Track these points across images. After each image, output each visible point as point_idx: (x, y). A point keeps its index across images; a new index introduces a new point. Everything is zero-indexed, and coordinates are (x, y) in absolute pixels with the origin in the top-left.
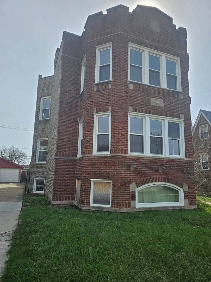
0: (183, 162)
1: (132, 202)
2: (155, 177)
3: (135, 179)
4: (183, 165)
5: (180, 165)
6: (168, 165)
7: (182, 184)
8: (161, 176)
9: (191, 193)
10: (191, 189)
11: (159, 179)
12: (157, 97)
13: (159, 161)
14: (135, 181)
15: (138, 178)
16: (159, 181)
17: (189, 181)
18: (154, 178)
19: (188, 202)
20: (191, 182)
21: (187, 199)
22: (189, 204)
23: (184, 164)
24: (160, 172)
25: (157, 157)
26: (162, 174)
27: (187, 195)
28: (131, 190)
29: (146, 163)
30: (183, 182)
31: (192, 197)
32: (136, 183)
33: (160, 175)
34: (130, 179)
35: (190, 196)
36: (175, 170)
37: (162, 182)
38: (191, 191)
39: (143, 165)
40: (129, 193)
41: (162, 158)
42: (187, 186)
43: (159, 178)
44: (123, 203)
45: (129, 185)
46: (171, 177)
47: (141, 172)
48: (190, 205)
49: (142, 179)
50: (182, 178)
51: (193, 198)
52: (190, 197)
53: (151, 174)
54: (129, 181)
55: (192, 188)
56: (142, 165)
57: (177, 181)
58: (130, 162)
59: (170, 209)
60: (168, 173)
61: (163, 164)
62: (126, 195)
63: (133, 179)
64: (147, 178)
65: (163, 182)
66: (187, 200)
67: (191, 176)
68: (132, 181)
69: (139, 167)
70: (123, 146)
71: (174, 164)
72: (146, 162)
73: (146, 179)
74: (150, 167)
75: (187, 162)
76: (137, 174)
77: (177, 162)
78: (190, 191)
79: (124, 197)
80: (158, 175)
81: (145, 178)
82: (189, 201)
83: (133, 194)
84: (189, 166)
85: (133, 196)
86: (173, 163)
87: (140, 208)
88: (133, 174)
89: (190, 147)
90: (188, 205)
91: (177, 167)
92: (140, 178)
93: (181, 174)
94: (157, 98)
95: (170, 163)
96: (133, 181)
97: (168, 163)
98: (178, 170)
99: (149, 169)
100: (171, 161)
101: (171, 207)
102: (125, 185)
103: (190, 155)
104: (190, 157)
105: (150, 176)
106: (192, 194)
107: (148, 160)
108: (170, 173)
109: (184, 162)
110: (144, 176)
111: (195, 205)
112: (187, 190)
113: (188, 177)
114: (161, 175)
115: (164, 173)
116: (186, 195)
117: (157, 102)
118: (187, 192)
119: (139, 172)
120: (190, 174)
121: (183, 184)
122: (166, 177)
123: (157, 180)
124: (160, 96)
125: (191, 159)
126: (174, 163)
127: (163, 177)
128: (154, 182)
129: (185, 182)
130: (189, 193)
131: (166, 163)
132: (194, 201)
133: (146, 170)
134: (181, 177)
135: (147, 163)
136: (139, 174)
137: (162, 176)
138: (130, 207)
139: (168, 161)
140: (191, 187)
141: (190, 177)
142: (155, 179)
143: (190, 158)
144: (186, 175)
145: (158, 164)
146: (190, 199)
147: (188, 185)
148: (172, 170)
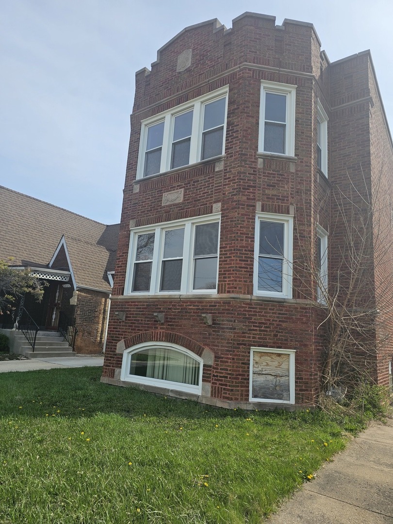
0: (209, 302)
1: (117, 370)
2: (152, 332)
3: (125, 335)
4: (208, 309)
5: (203, 309)
6: (178, 309)
7: (200, 349)
8: (162, 331)
9: (219, 371)
10: (221, 361)
11: (159, 336)
12: (175, 187)
13: (164, 302)
14: (124, 338)
15: (129, 332)
16: (158, 340)
17: (218, 342)
18: (150, 334)
19: (210, 390)
20: (222, 346)
21: (210, 382)
22: (212, 395)
23: (210, 306)
24: (162, 324)
25: (159, 297)
26: (165, 327)
27: (210, 374)
28: (117, 351)
29: (143, 308)
30: (205, 345)
31: (222, 380)
32: (125, 341)
33: (161, 328)
34: (119, 334)
35: (217, 376)
36: (189, 319)
37: (162, 341)
38: (221, 365)
39: (140, 311)
40: (116, 355)
41: (167, 297)
42: (213, 356)
43: (159, 333)
44: (106, 369)
45: (117, 343)
46: (180, 333)
47: (134, 323)
48: (215, 396)
49: (134, 335)
50: (202, 336)
51: (223, 383)
52: (215, 380)
53: (148, 327)
54: (118, 337)
55: (224, 360)
56: (137, 311)
57: (190, 341)
58: (122, 308)
59: (171, 394)
60: (177, 326)
61: (170, 309)
62: (111, 357)
63: (122, 335)
64: (141, 332)
65: (165, 341)
66: (209, 386)
67: (224, 332)
68: (121, 338)
69: (133, 314)
70: (117, 283)
71: (189, 307)
72: (144, 305)
73: (139, 335)
74: (149, 314)
75: (219, 303)
76: (130, 326)
77: (196, 304)
78: (217, 365)
79: (109, 360)
80: (159, 328)
81: (139, 333)
82: (212, 387)
83: (118, 358)
84: (223, 310)
85: (119, 361)
86: (189, 305)
87: (124, 382)
88: (125, 326)
89: (229, 268)
90: (209, 395)
91: (196, 313)
92: (132, 332)
93: (201, 327)
94: (174, 190)
95: (183, 306)
96: (123, 336)
97: (179, 306)
98: (196, 319)
99: (146, 318)
100: (184, 302)
101: (172, 391)
102: (112, 343)
103: (227, 286)
104: (227, 290)
105: (146, 330)
106: (222, 373)
107: (146, 302)
108: (181, 326)
109: (212, 302)
110: (138, 330)
111: (225, 400)
112: (211, 362)
113: (218, 335)
114: (163, 328)
115: (169, 325)
116: (208, 374)
117: (174, 197)
118: (210, 366)
119: (132, 323)
120: (223, 328)
121: (203, 349)
122: (171, 333)
123: (154, 337)
124: (180, 184)
125: (228, 294)
126: (191, 305)
127: (166, 333)
128: (150, 341)
129: (208, 345)
130: (215, 370)
131: (175, 305)
132: (224, 389)
133: (142, 320)
134: (200, 334)
135: (145, 308)
136: (131, 326)
137: (164, 331)
138: (113, 377)
139: (179, 302)
140: (222, 358)
141: (221, 335)
142: (152, 335)
143: (224, 293)
144: (213, 331)
145: (160, 308)
146: (216, 384)
147: (216, 353)
148: (185, 319)
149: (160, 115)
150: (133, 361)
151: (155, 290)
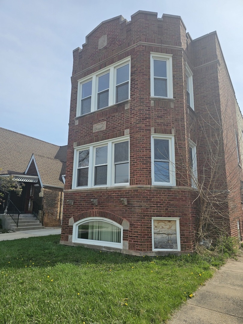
0: (125, 191)
1: (70, 236)
2: (91, 211)
3: (74, 214)
4: (124, 195)
5: (121, 195)
6: (106, 196)
7: (120, 220)
8: (96, 210)
9: (133, 233)
10: (134, 227)
11: (95, 213)
12: (100, 120)
13: (97, 192)
14: (73, 216)
15: (76, 212)
16: (95, 216)
17: (131, 216)
18: (89, 213)
19: (128, 245)
20: (134, 218)
21: (127, 240)
22: (129, 248)
23: (126, 193)
24: (97, 206)
25: (93, 189)
26: (98, 207)
27: (128, 235)
28: (70, 224)
29: (84, 197)
30: (123, 217)
31: (135, 239)
32: (74, 217)
33: (96, 209)
34: (70, 214)
35: (132, 236)
36: (113, 202)
37: (97, 216)
38: (134, 230)
39: (82, 199)
40: (68, 226)
41: (99, 189)
42: (129, 224)
43: (95, 212)
44: (63, 236)
45: (69, 219)
46: (108, 211)
47: (79, 206)
48: (131, 249)
49: (79, 213)
50: (121, 212)
52: (131, 239)
53: (88, 208)
54: (69, 216)
55: (135, 226)
56: (80, 199)
57: (114, 215)
58: (71, 197)
59: (104, 249)
60: (105, 206)
61: (100, 196)
62: (65, 228)
63: (72, 214)
64: (83, 212)
66: (127, 243)
67: (135, 209)
68: (72, 216)
69: (78, 201)
70: (67, 182)
71: (113, 194)
72: (85, 195)
73: (83, 213)
74: (88, 200)
75: (131, 191)
76: (76, 208)
77: (117, 192)
78: (132, 229)
79: (65, 230)
80: (95, 209)
81: (82, 212)
82: (129, 243)
83: (70, 228)
84: (133, 195)
85: (71, 230)
86: (112, 193)
87: (74, 243)
88: (73, 208)
89: (136, 169)
90: (128, 248)
91: (117, 198)
92: (78, 212)
93: (120, 206)
94: (100, 122)
95: (109, 194)
96: (72, 215)
97: (106, 194)
98: (117, 202)
99: (86, 202)
100: (109, 191)
101: (104, 247)
102: (66, 219)
103: (135, 180)
104: (135, 182)
105: (86, 210)
106: (135, 234)
107: (86, 193)
108: (108, 206)
110: (82, 210)
111: (138, 251)
112: (128, 228)
113: (131, 211)
114: (97, 209)
115: (100, 206)
116: (126, 235)
117: (100, 127)
118: (127, 231)
119: (77, 206)
120: (134, 207)
121: (123, 220)
122: (102, 211)
124: (103, 118)
125: (137, 185)
126: (113, 193)
128: (89, 217)
129: (125, 218)
130: (130, 233)
131: (104, 194)
132: (137, 244)
133: (84, 204)
134: (120, 211)
135: (85, 197)
136: (77, 208)
137: (98, 210)
138: (68, 241)
139: (106, 192)
140: (135, 225)
141: (133, 211)
142: (91, 213)
143: (134, 184)
144: (128, 209)
145: (95, 196)
146: (131, 241)
147: (130, 222)
148: (111, 202)
149: (89, 76)
150: (80, 230)
151: (91, 185)
